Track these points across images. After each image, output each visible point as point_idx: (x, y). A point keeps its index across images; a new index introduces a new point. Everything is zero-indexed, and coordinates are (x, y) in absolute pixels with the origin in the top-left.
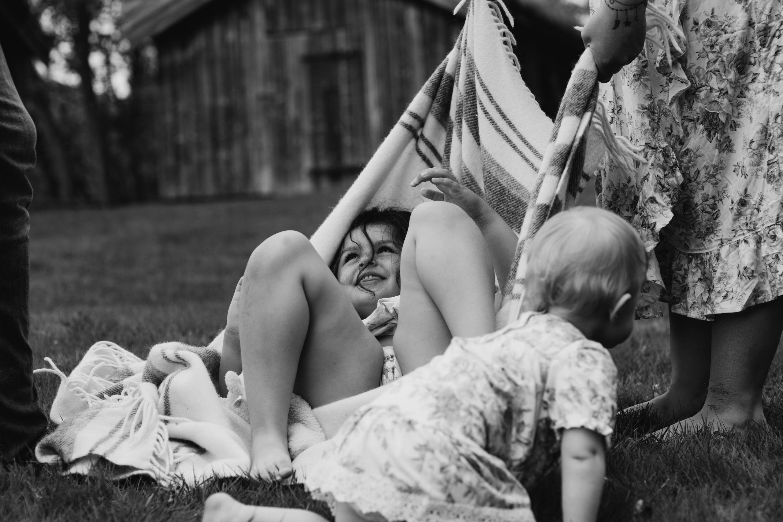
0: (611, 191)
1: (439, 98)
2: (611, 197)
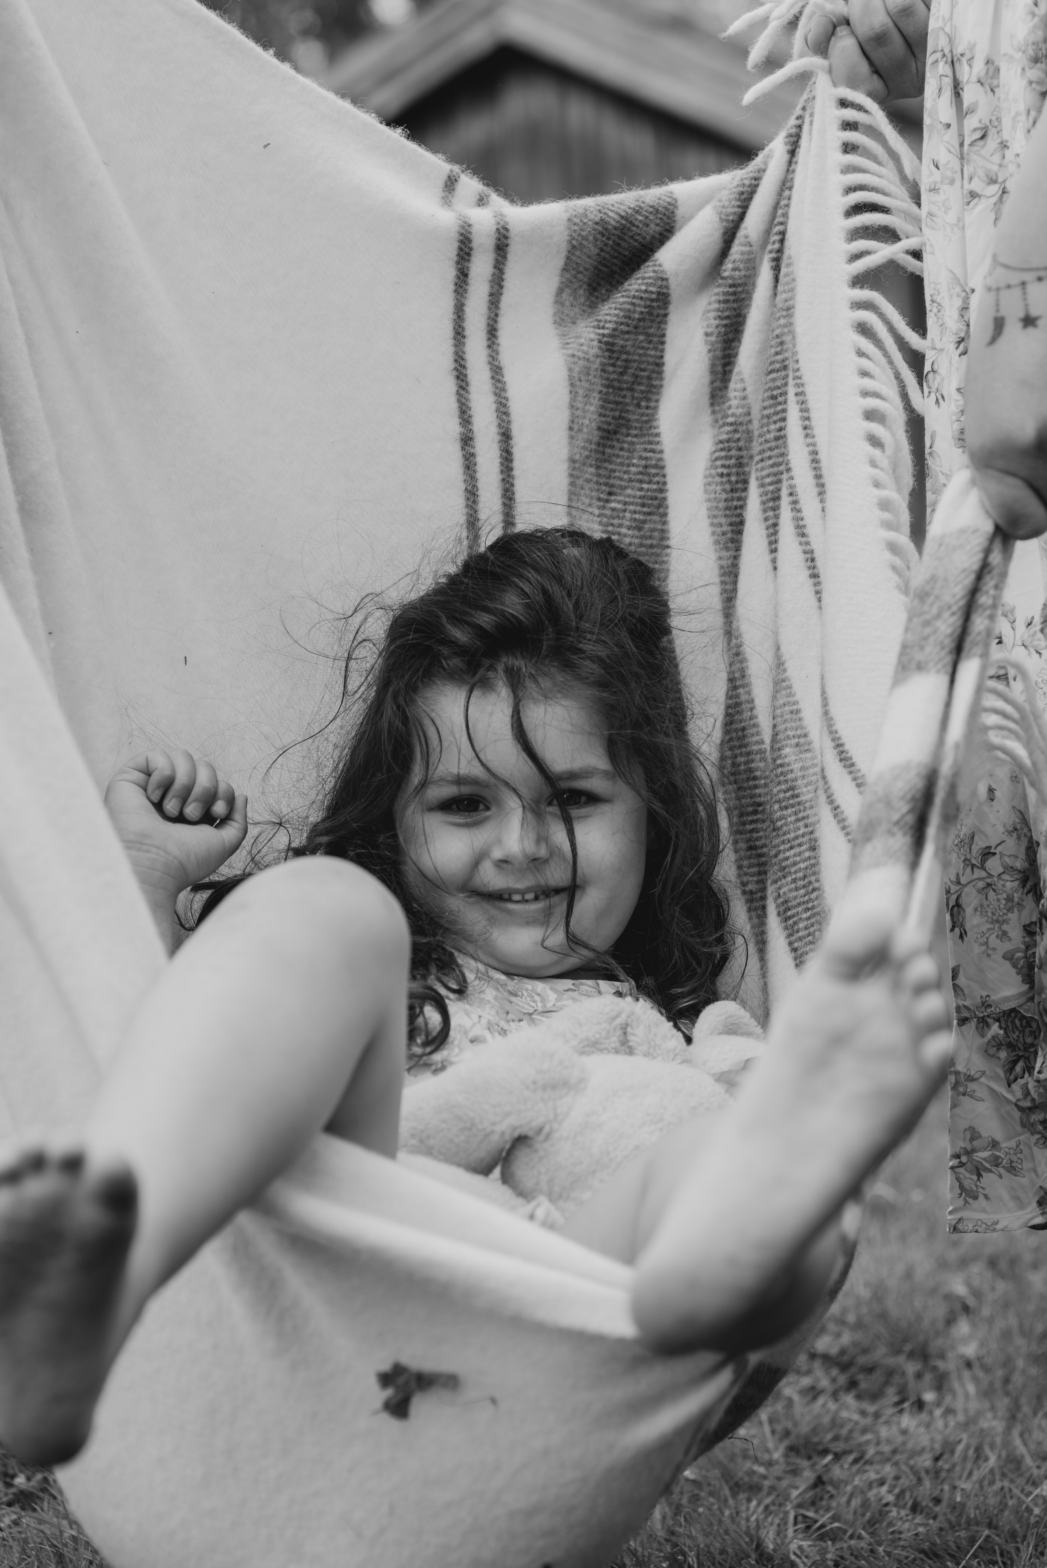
0: (1023, 838)
1: (608, 318)
2: (1024, 857)
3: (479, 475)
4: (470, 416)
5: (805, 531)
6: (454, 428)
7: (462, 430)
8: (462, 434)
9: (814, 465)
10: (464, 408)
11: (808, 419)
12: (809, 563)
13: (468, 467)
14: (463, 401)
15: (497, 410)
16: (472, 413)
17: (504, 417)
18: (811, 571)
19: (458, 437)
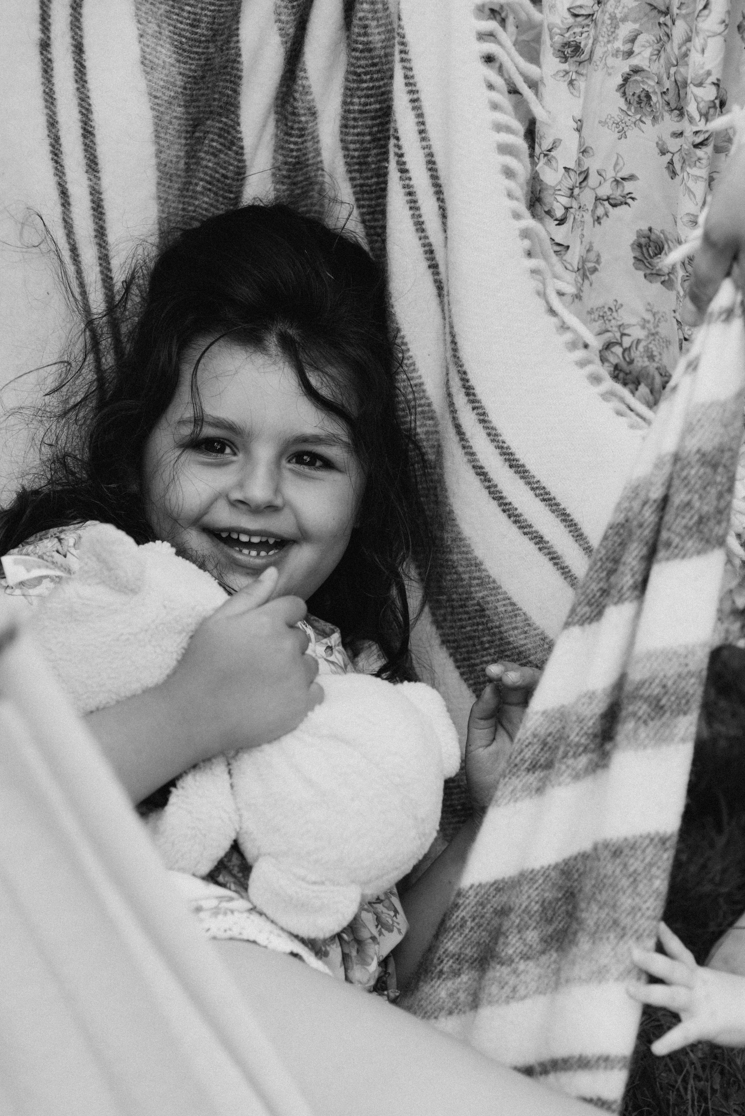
3: (55, 80)
4: (49, 24)
5: (424, 226)
6: (35, 33)
7: (42, 36)
8: (42, 40)
9: (430, 166)
10: (45, 16)
11: (423, 123)
12: (428, 255)
13: (45, 71)
14: (45, 9)
15: (71, 23)
16: (50, 21)
17: (77, 30)
18: (429, 263)
19: (38, 42)
